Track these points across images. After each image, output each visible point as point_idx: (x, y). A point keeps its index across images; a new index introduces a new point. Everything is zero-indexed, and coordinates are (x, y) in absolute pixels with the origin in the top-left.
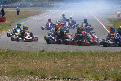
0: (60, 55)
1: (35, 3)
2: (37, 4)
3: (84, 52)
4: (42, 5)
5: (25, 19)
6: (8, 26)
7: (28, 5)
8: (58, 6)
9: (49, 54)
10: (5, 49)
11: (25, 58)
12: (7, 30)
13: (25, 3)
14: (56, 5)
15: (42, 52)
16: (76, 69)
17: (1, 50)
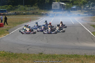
0: (57, 57)
1: (27, 12)
2: (29, 12)
3: (79, 55)
4: (33, 13)
5: (20, 25)
6: (6, 31)
7: (21, 13)
9: (47, 57)
10: (7, 52)
11: (26, 60)
12: (6, 34)
13: (19, 12)
14: (46, 14)
15: (41, 54)
17: (4, 52)
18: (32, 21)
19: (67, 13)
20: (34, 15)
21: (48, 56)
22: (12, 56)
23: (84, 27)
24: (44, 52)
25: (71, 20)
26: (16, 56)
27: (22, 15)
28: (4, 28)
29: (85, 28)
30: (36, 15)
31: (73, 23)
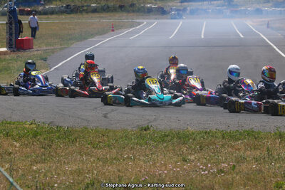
0: (194, 140)
2: (109, 5)
3: (259, 133)
4: (121, 7)
5: (83, 43)
6: (41, 62)
7: (85, 8)
8: (163, 8)
9: (164, 137)
10: (44, 123)
11: (101, 148)
13: (78, 4)
14: (159, 8)
15: (145, 130)
16: (248, 179)
17: (33, 126)
18: (116, 31)
19: (223, 6)
20: (125, 14)
21: (167, 136)
22: (58, 137)
23: (275, 47)
24: (153, 124)
25: (235, 26)
26: (69, 135)
27: (87, 12)
28: (35, 53)
29: (277, 50)
30: (128, 12)
31: (242, 36)
